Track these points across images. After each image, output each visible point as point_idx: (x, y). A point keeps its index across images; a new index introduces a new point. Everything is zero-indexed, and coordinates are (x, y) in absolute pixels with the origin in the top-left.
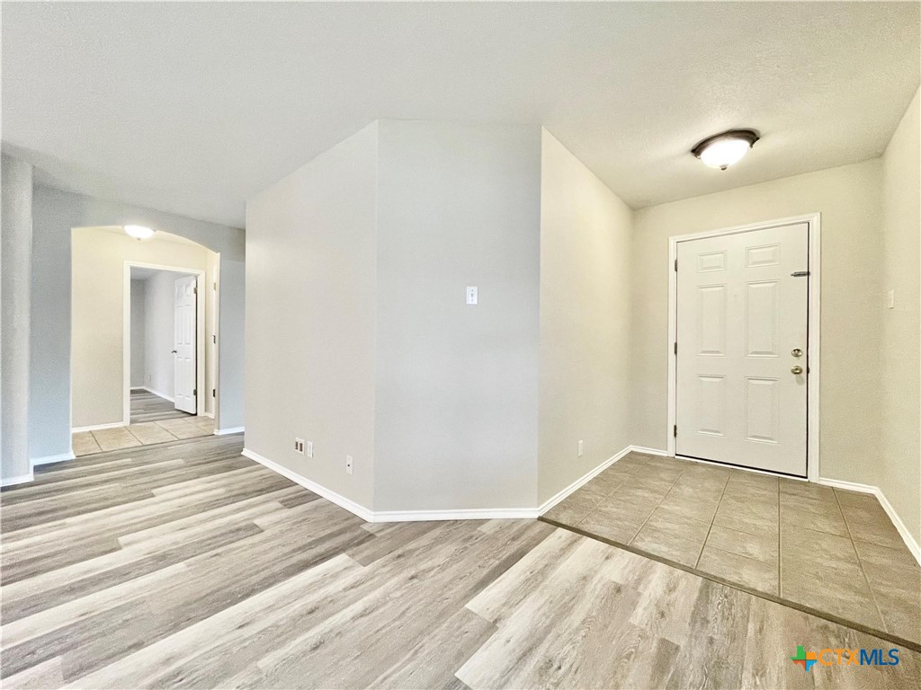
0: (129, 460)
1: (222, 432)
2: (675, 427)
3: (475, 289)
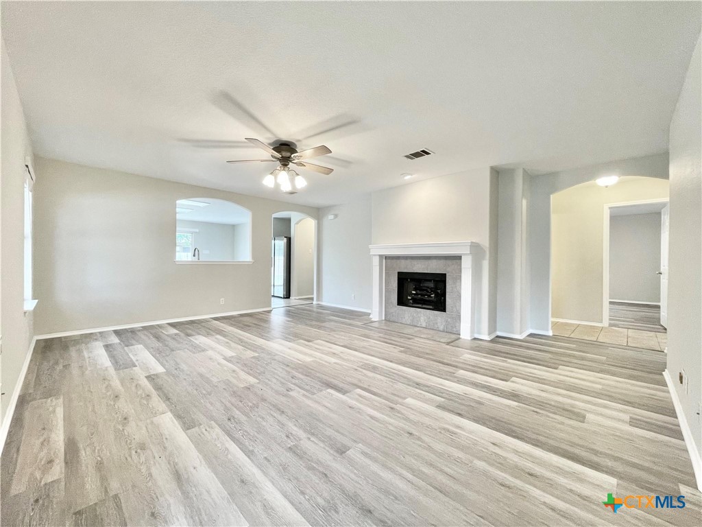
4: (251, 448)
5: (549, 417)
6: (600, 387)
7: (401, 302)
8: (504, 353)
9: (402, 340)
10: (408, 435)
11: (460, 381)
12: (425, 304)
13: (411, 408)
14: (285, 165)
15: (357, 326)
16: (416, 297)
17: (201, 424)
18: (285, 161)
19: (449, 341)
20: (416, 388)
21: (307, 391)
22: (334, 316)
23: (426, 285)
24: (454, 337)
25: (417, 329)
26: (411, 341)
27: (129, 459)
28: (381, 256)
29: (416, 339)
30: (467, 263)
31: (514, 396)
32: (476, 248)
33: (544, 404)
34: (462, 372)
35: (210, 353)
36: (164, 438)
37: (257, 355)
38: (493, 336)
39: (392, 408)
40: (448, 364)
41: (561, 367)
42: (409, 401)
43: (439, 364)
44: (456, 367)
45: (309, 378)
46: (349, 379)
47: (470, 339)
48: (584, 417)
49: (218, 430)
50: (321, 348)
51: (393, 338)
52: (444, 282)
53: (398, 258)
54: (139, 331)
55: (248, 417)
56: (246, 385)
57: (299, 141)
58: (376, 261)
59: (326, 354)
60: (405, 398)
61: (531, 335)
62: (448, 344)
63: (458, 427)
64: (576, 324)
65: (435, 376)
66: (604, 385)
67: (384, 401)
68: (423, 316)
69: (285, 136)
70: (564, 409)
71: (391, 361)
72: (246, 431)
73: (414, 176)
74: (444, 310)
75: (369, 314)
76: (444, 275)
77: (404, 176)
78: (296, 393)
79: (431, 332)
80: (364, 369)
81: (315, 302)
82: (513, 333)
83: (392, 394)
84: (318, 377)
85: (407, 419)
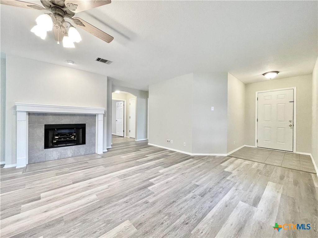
1: (137, 140)
2: (257, 140)
3: (213, 107)
8: (126, 152)
16: (59, 140)
28: (27, 113)
47: (102, 153)
53: (45, 114)
58: (23, 116)
68: (69, 150)
76: (85, 124)
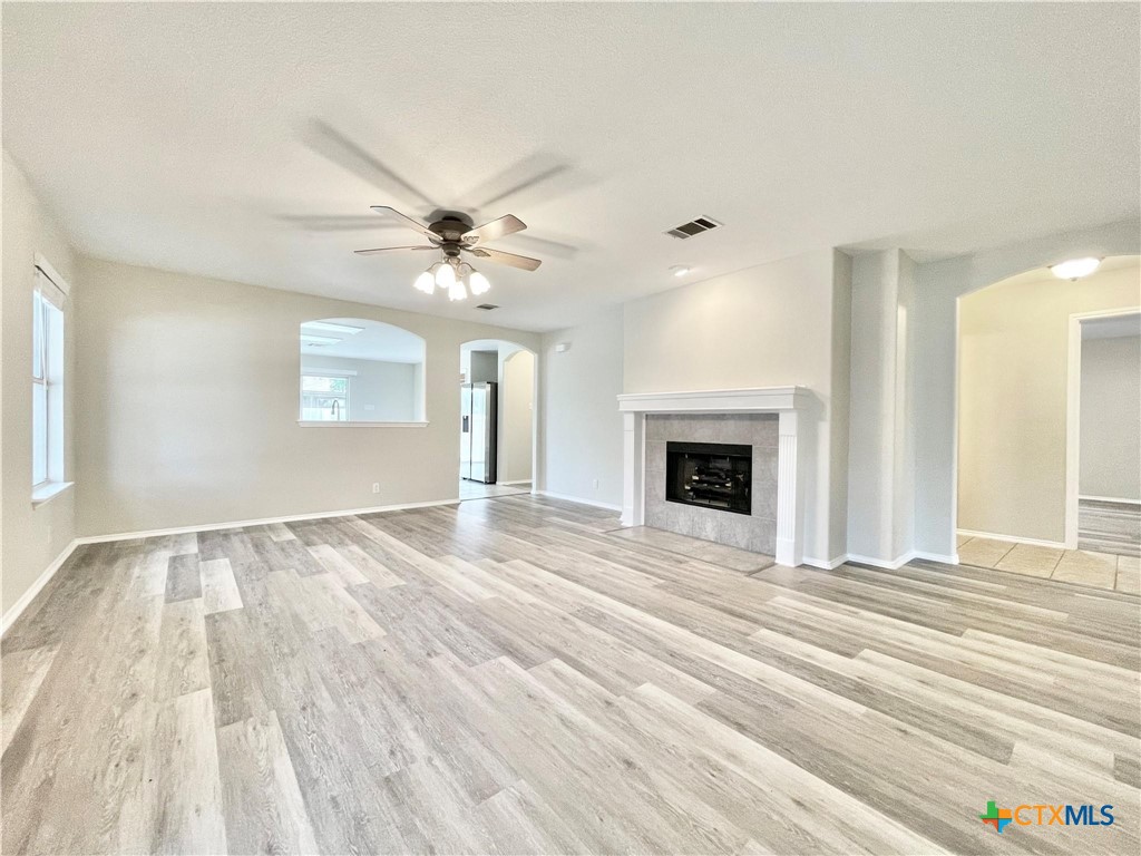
0: (1004, 587)
4: (316, 774)
5: (930, 744)
6: (1050, 679)
7: (673, 495)
8: (857, 596)
9: (665, 565)
10: (622, 766)
11: (758, 652)
12: (715, 499)
13: (645, 706)
14: (452, 255)
15: (592, 536)
16: (699, 486)
17: (251, 716)
18: (452, 248)
19: (753, 568)
20: (667, 662)
21: (463, 657)
22: (558, 515)
23: (718, 465)
24: (762, 560)
25: (698, 543)
26: (682, 566)
27: (99, 778)
28: (638, 414)
29: (694, 563)
30: (788, 427)
31: (860, 691)
32: (804, 398)
33: (924, 716)
34: (764, 632)
35: (329, 577)
36: (177, 737)
37: (404, 583)
38: (838, 562)
39: (609, 704)
40: (741, 616)
41: (969, 631)
42: (648, 689)
43: (725, 615)
44: (755, 621)
45: (475, 633)
46: (546, 638)
47: (793, 566)
48: (1009, 748)
49: (275, 729)
50: (516, 573)
51: (651, 561)
52: (749, 460)
53: (666, 417)
54: (236, 534)
55: (339, 704)
56: (363, 640)
57: (474, 210)
58: (629, 421)
59: (521, 587)
60: (638, 683)
61: (917, 562)
62: (750, 574)
63: (732, 756)
64: (1010, 543)
65: (710, 639)
66: (1061, 675)
67: (599, 686)
68: (710, 521)
69: (449, 203)
70: (966, 729)
71: (634, 605)
72: (323, 737)
73: (691, 271)
74: (748, 511)
75: (619, 514)
76: (749, 448)
77: (675, 272)
78: (443, 663)
79: (722, 550)
80: (580, 618)
81: (534, 491)
82: (877, 556)
83: (617, 672)
84: (493, 632)
85: (630, 729)
